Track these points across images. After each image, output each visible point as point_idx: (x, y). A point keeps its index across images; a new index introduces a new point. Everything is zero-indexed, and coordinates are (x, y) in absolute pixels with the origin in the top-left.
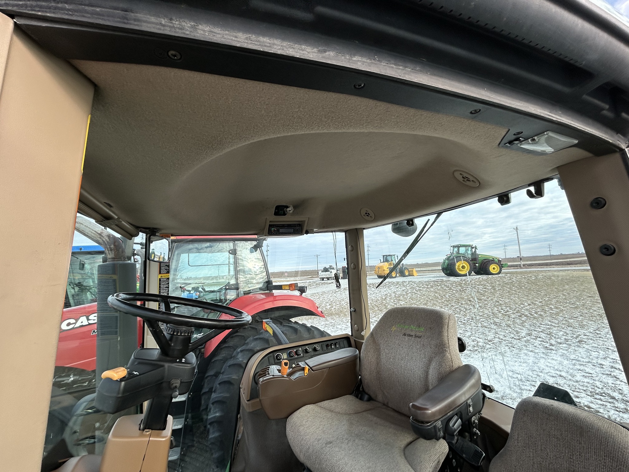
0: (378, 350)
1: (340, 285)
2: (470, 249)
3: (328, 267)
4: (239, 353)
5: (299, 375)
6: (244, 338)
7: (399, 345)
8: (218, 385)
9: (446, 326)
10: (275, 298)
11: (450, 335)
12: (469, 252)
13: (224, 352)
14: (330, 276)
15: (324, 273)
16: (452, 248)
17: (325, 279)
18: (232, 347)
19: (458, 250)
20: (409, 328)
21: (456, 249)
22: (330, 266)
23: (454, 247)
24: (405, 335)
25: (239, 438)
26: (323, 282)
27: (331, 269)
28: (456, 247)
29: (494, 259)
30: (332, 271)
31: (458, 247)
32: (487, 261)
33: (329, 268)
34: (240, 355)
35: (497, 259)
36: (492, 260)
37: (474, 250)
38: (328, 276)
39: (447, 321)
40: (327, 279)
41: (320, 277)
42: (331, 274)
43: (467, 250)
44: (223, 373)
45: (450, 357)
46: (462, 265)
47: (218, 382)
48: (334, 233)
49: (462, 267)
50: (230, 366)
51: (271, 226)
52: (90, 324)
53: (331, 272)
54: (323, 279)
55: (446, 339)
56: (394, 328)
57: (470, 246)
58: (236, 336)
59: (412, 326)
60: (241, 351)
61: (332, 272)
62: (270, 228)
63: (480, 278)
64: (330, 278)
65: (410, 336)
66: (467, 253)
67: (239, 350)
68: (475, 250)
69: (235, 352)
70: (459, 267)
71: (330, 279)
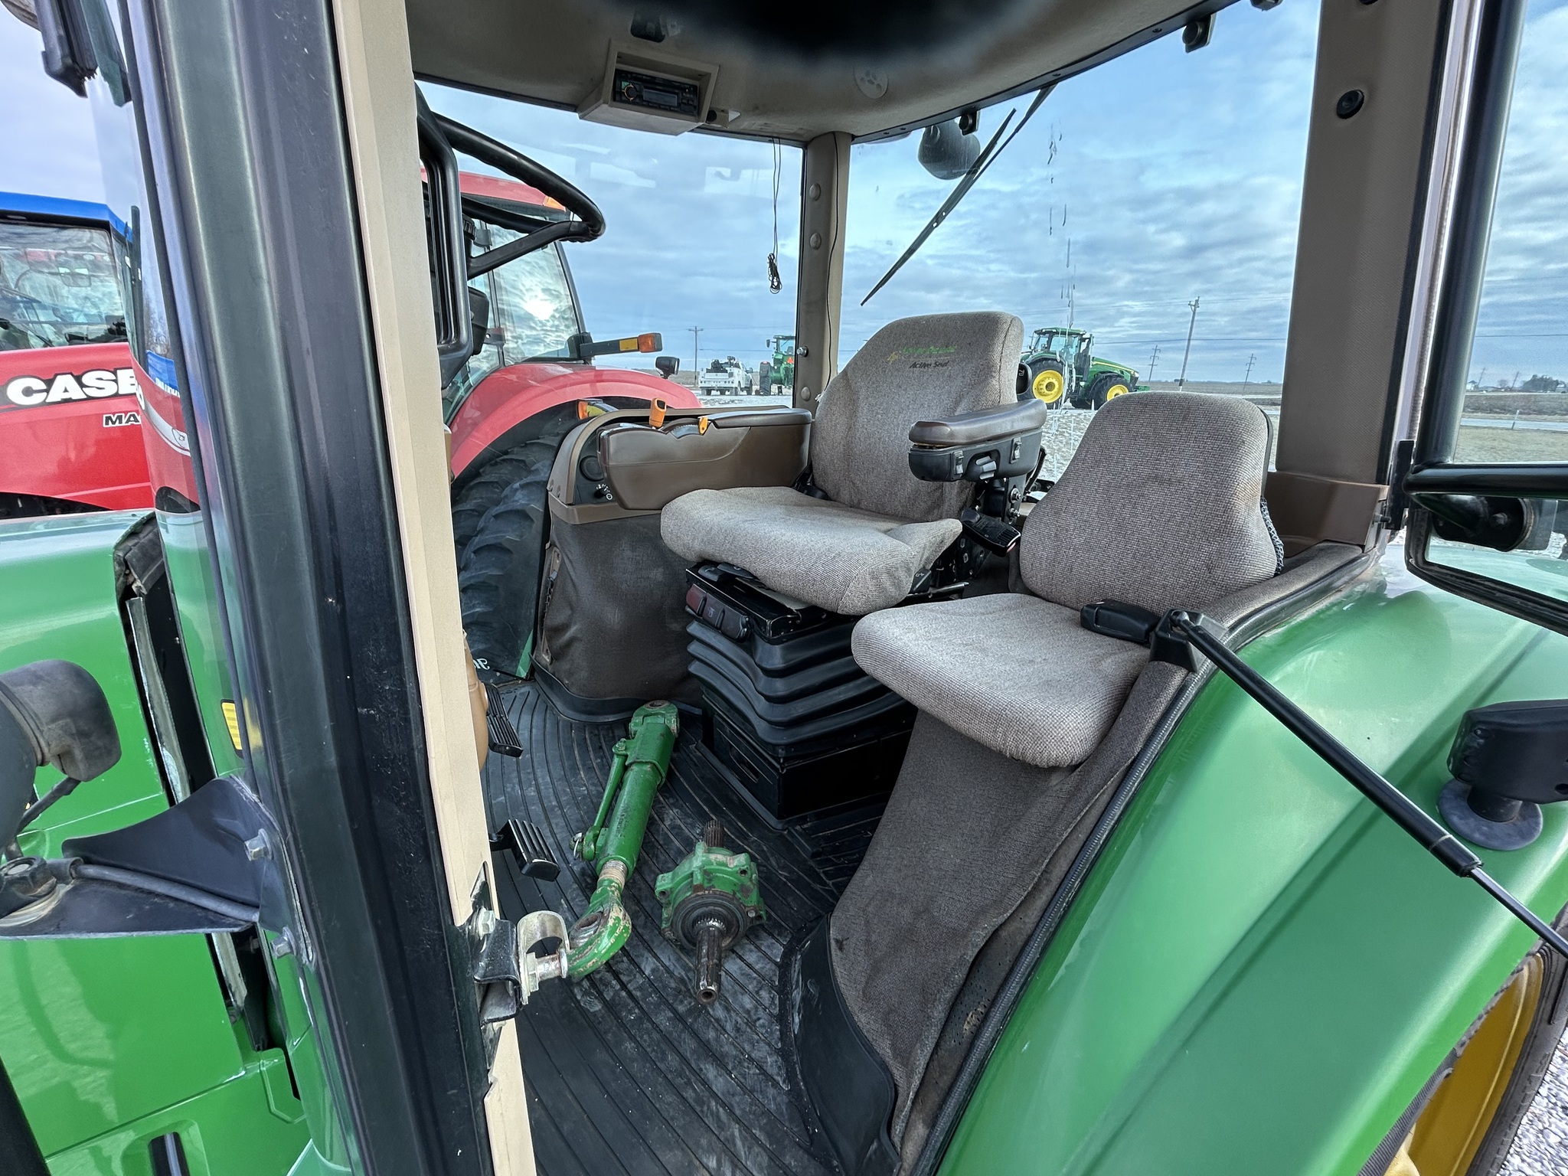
0: (852, 405)
1: (779, 283)
2: (1076, 341)
3: (723, 361)
4: (517, 490)
5: (689, 430)
6: (526, 465)
7: (900, 387)
8: (472, 555)
9: (1003, 335)
10: (600, 376)
11: (1006, 351)
12: (1073, 351)
13: (477, 495)
14: (727, 385)
15: (713, 375)
16: (1036, 335)
17: (713, 392)
18: (497, 482)
19: (1049, 342)
20: (924, 352)
21: (1044, 340)
22: (730, 358)
23: (1040, 333)
24: (914, 365)
25: (553, 576)
26: (709, 398)
27: (731, 365)
28: (1044, 334)
29: (1122, 372)
30: (735, 370)
31: (1051, 334)
32: (1106, 377)
33: (726, 363)
34: (519, 495)
35: (1130, 372)
36: (1119, 376)
37: (1084, 345)
38: (723, 385)
39: (1006, 326)
40: (719, 393)
41: (700, 385)
42: (731, 379)
43: (1068, 346)
44: (482, 531)
45: (997, 387)
46: (1047, 381)
47: (473, 549)
48: (777, 146)
49: (1047, 387)
50: (496, 517)
51: (620, 75)
52: (89, 398)
53: (731, 375)
54: (709, 391)
55: (996, 356)
56: (893, 357)
57: (1078, 334)
58: (504, 460)
59: (932, 348)
60: (522, 487)
61: (735, 374)
62: (618, 82)
63: (1079, 414)
64: (728, 389)
65: (925, 365)
66: (1068, 352)
67: (517, 485)
68: (1088, 347)
69: (508, 489)
70: (1039, 384)
71: (727, 393)
